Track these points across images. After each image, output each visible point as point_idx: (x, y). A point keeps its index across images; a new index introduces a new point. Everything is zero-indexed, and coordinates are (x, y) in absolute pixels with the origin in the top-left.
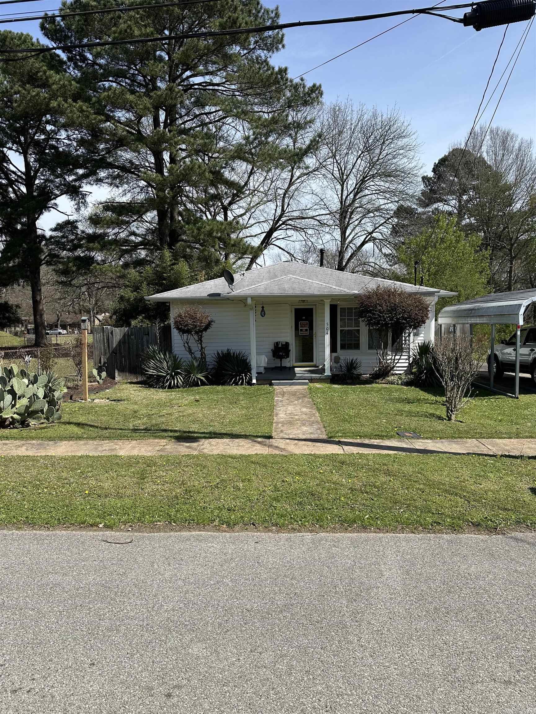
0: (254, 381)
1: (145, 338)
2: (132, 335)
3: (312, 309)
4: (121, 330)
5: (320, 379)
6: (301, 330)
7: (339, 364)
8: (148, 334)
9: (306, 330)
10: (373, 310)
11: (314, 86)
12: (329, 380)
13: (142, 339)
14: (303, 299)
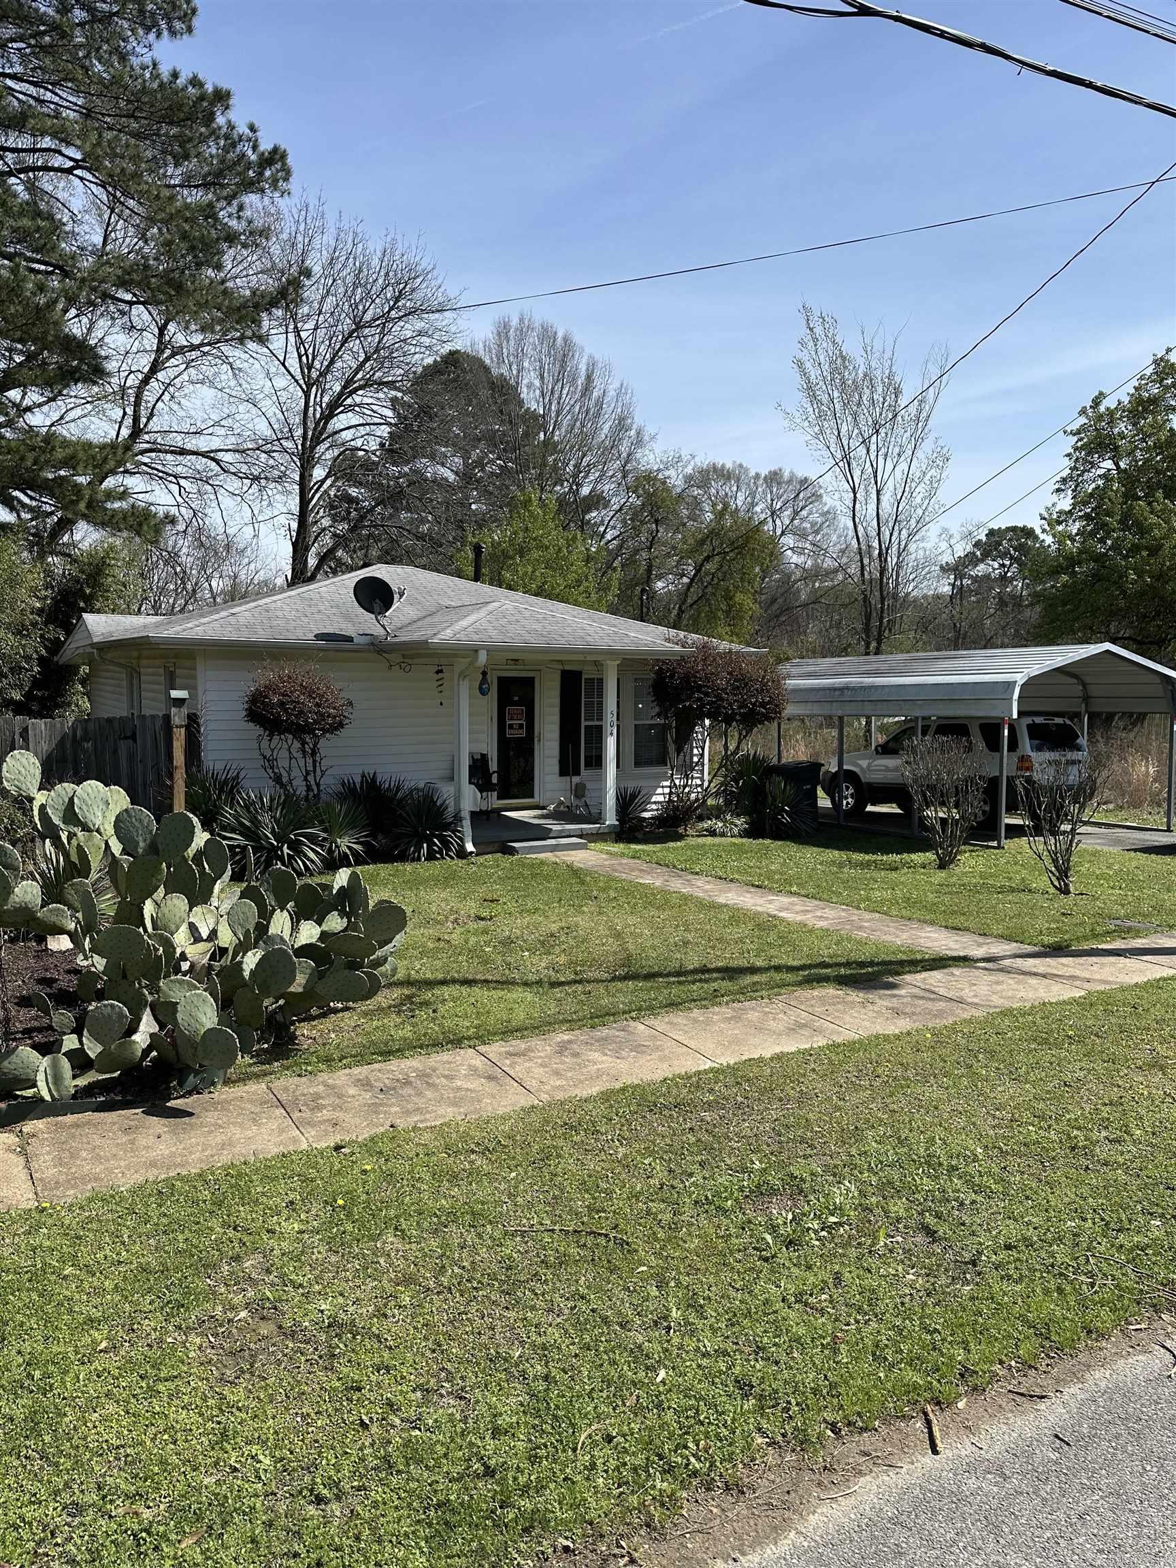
0: (470, 847)
1: (123, 747)
2: (85, 738)
3: (533, 678)
4: (53, 726)
5: (597, 834)
6: (511, 726)
7: (583, 800)
8: (133, 737)
9: (521, 726)
10: (704, 686)
11: (275, 150)
12: (614, 836)
13: (115, 751)
14: (515, 655)
